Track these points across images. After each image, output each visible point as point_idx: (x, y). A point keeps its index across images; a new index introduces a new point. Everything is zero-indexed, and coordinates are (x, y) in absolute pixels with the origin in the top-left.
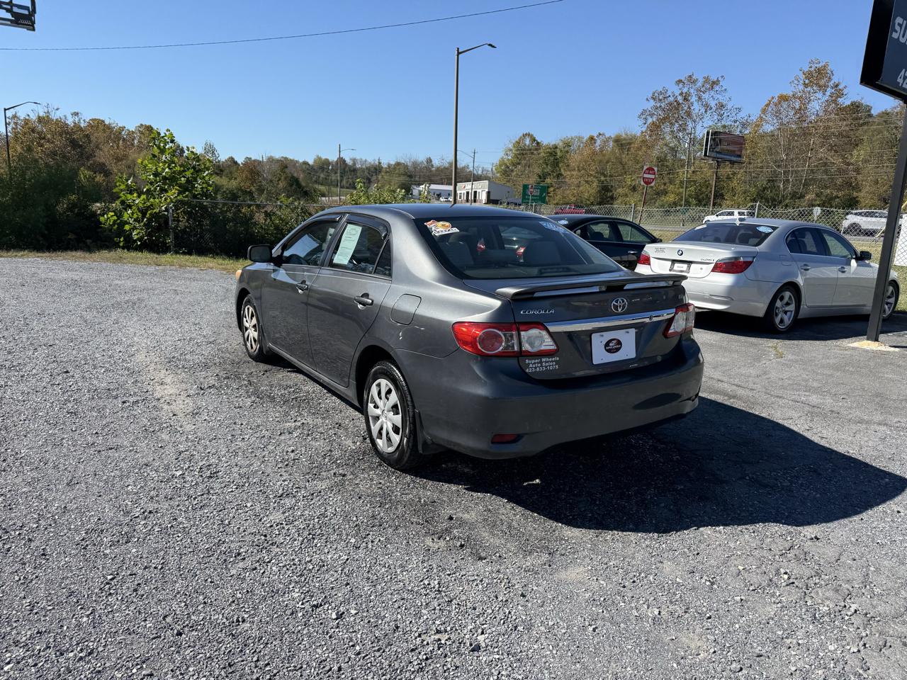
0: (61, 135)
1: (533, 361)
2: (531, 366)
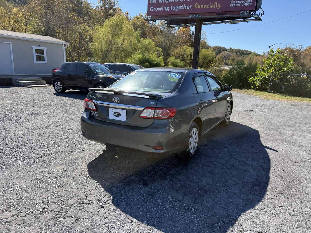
0: (290, 53)
2: (92, 113)
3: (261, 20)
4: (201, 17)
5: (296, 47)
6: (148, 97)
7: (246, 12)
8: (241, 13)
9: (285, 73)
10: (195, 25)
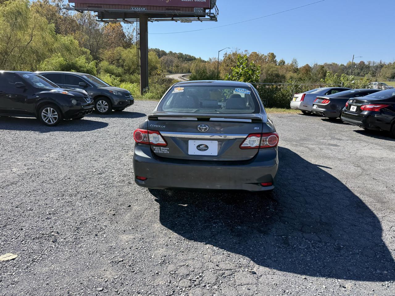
1: (157, 148)
2: (156, 150)
3: (216, 20)
4: (146, 10)
5: (242, 52)
6: (250, 121)
7: (200, 10)
8: (195, 10)
9: (254, 82)
10: (139, 21)
